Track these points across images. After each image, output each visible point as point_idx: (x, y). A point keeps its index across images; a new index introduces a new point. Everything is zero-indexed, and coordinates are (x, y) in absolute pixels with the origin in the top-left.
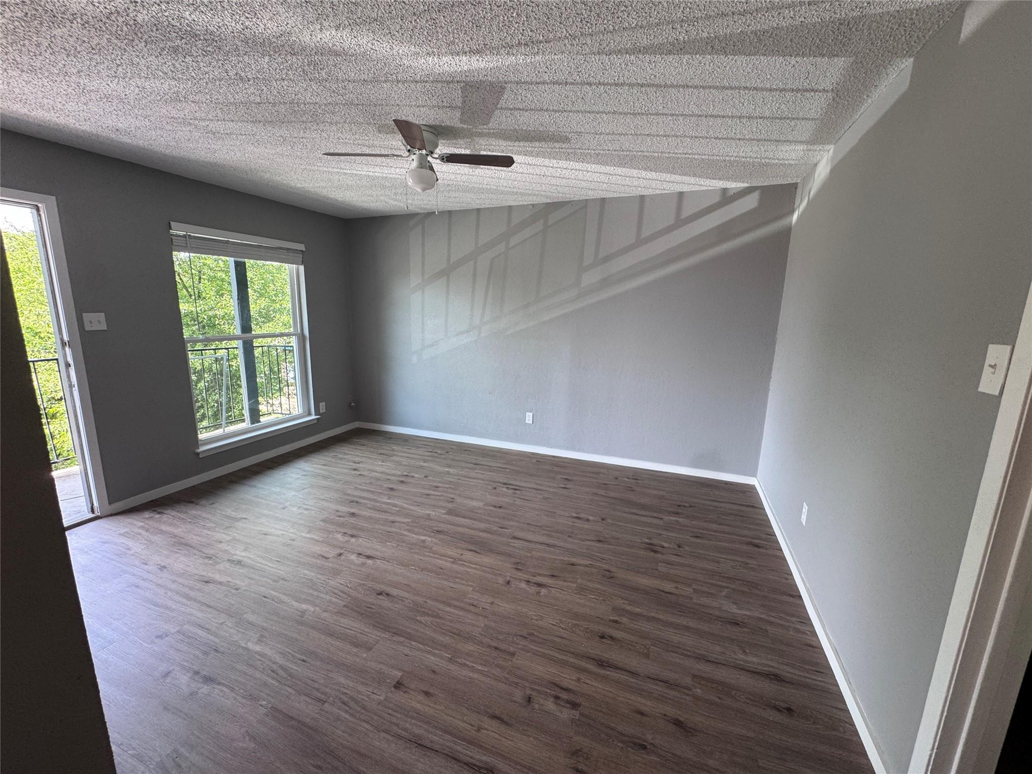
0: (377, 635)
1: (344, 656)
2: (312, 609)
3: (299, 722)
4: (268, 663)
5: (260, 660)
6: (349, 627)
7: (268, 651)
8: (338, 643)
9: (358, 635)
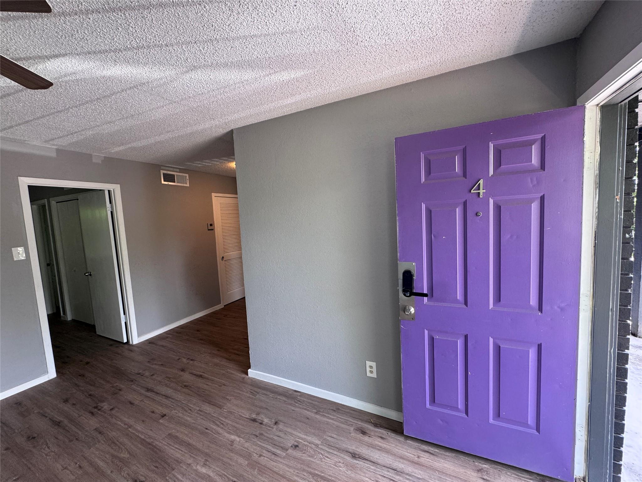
0: (162, 443)
1: (185, 431)
2: (199, 467)
3: (210, 404)
4: (226, 428)
5: (230, 429)
6: (177, 450)
7: (227, 435)
8: (186, 439)
9: (173, 444)
